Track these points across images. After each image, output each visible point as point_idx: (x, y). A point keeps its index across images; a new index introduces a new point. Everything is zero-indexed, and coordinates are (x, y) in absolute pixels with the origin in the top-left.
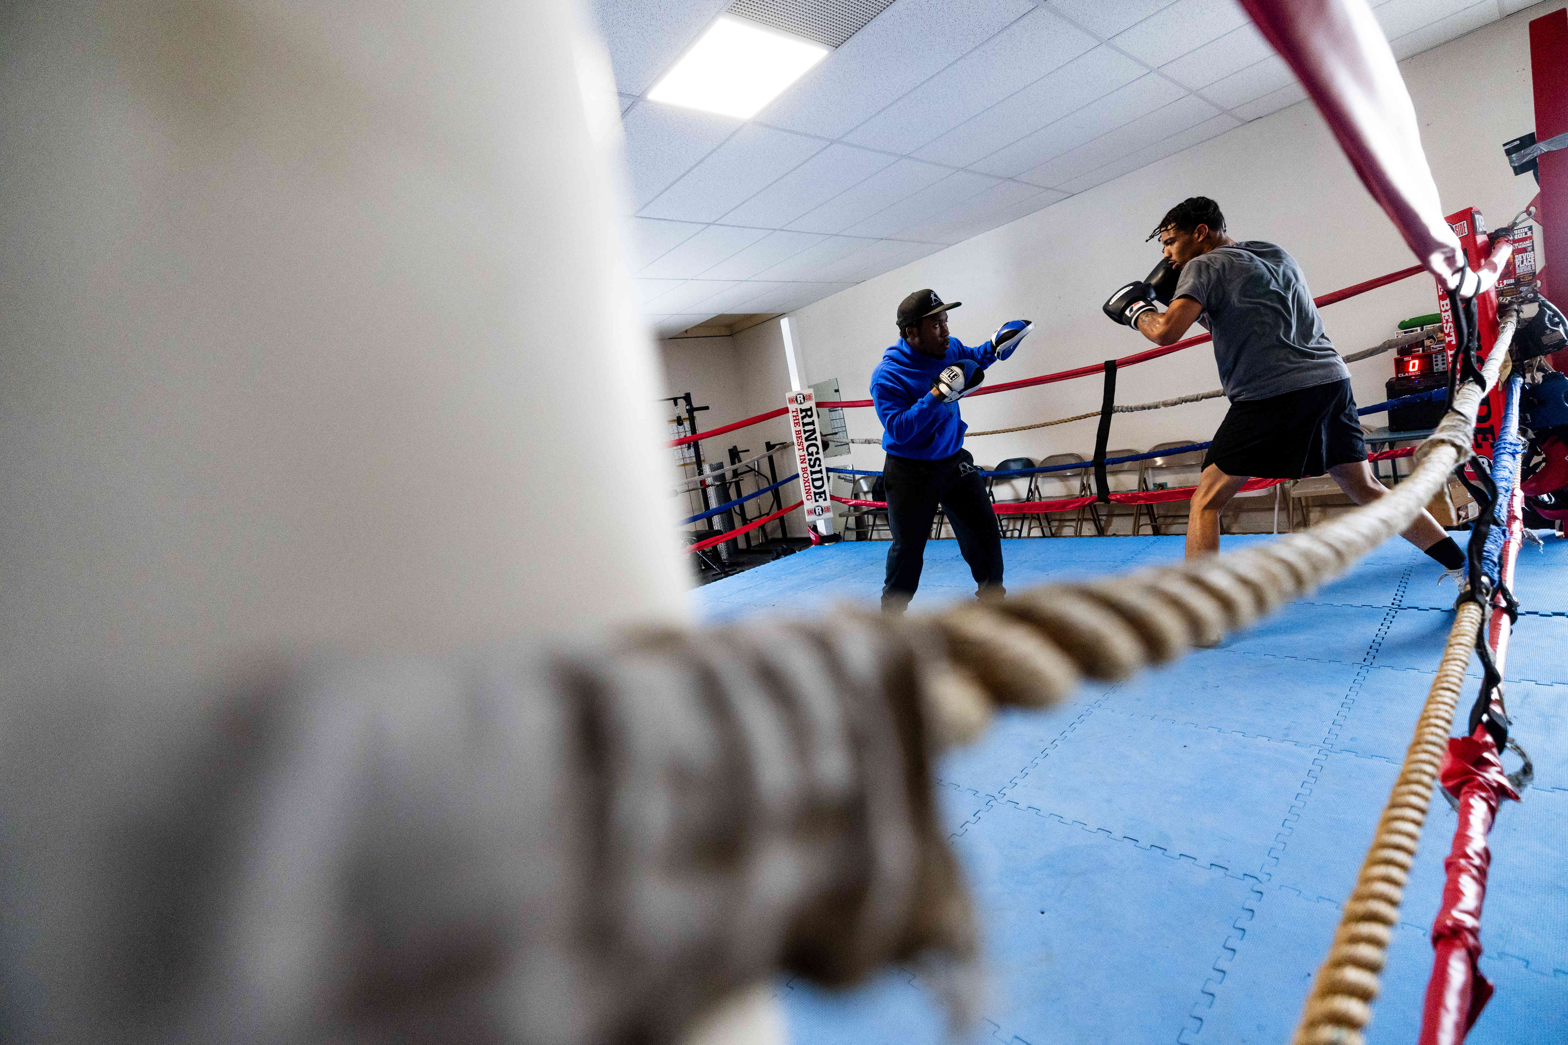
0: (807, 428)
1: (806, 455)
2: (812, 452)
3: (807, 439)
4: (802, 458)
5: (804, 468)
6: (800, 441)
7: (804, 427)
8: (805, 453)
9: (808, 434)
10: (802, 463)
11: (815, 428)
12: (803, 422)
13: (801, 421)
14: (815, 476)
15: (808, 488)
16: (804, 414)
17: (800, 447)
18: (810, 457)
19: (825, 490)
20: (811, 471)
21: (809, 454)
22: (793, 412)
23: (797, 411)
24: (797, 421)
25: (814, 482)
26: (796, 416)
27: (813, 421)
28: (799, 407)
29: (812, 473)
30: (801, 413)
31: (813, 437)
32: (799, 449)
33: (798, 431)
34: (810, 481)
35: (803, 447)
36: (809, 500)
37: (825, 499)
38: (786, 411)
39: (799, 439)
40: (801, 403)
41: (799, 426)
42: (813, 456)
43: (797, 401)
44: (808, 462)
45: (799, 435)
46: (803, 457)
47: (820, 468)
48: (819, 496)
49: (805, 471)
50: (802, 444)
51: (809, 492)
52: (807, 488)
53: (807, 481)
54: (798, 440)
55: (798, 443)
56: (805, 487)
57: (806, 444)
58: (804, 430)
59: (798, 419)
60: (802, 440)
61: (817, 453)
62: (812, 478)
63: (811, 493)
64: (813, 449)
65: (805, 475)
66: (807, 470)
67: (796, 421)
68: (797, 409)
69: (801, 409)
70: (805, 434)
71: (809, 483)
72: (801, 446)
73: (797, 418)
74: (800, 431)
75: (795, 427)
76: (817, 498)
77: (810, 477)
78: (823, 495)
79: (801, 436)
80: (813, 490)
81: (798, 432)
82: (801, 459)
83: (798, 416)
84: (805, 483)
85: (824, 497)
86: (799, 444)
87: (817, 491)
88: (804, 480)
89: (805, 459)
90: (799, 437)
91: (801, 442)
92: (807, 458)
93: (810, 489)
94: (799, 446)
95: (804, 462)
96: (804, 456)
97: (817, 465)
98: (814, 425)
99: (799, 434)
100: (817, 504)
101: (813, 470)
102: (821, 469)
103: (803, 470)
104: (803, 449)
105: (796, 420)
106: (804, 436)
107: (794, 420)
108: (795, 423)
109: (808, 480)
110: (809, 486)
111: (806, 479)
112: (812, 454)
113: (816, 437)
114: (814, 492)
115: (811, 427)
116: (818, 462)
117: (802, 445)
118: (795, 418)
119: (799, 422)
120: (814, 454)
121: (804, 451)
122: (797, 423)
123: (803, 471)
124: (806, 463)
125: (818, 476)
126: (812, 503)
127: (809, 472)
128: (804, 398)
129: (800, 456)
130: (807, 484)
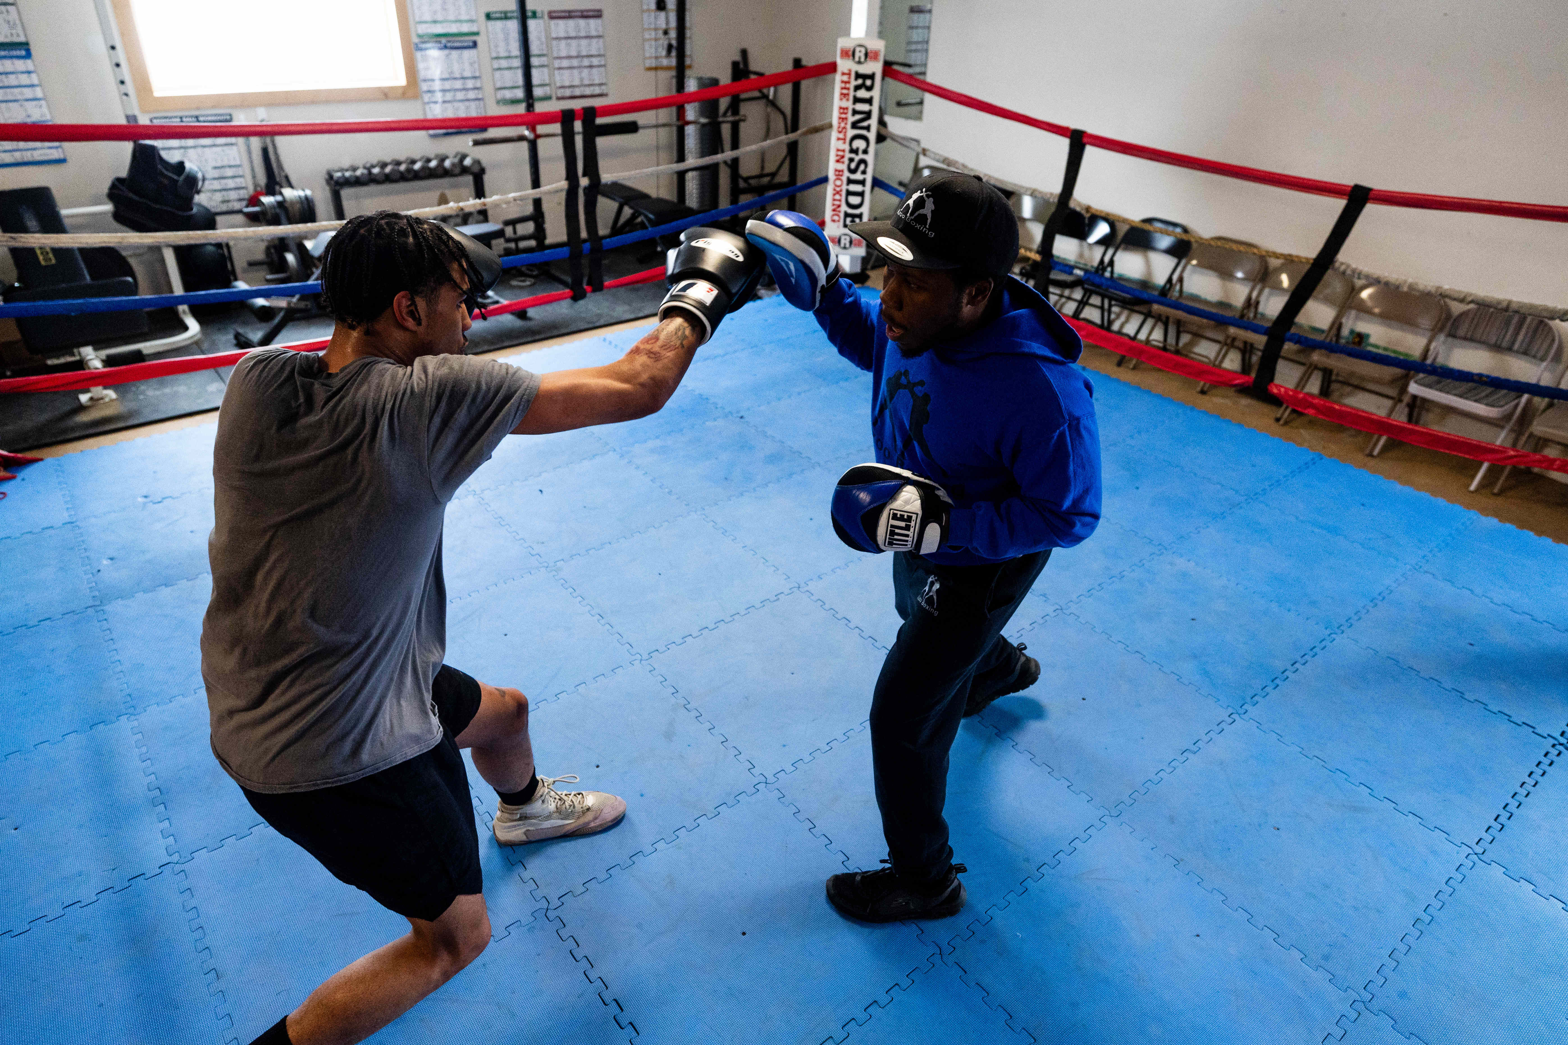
0: (860, 106)
1: (847, 151)
2: (858, 148)
3: (854, 125)
4: (840, 153)
5: (840, 171)
6: (843, 125)
7: (854, 103)
8: (847, 147)
9: (858, 117)
10: (838, 161)
11: (871, 110)
12: (854, 95)
13: (852, 93)
14: (853, 187)
15: (838, 203)
16: (860, 81)
17: (841, 136)
18: (853, 155)
19: (862, 213)
21: (852, 151)
22: (843, 74)
23: (849, 74)
24: (847, 91)
25: (849, 197)
26: (846, 82)
27: (872, 97)
28: (855, 68)
29: (850, 181)
30: (856, 79)
31: (865, 124)
32: (839, 139)
33: (844, 108)
34: (844, 193)
35: (845, 135)
36: (834, 221)
38: (834, 68)
39: (843, 121)
40: (859, 62)
41: (848, 100)
42: (857, 154)
43: (854, 57)
44: (847, 162)
45: (843, 116)
46: (842, 153)
47: (864, 176)
48: (851, 219)
49: (839, 175)
50: (845, 130)
51: (838, 210)
52: (835, 203)
53: (838, 192)
54: (839, 123)
55: (839, 127)
56: (834, 200)
57: (851, 133)
58: (853, 109)
59: (849, 89)
60: (846, 124)
61: (865, 152)
62: (847, 189)
63: (840, 212)
64: (860, 144)
65: (838, 183)
66: (842, 175)
67: (844, 91)
68: (850, 70)
69: (856, 72)
70: (853, 115)
71: (841, 195)
73: (848, 85)
74: (847, 108)
75: (841, 99)
76: (848, 222)
77: (844, 187)
78: (857, 220)
79: (846, 119)
80: (844, 208)
81: (843, 110)
82: (837, 156)
83: (849, 82)
84: (834, 195)
85: (857, 223)
86: (840, 130)
87: (850, 211)
88: (835, 190)
89: (843, 157)
90: (843, 118)
91: (844, 128)
92: (848, 155)
93: (839, 206)
94: (840, 132)
95: (842, 160)
96: (844, 151)
97: (859, 171)
98: (871, 105)
99: (844, 113)
100: (846, 230)
101: (853, 177)
104: (844, 139)
105: (845, 88)
106: (851, 119)
107: (842, 88)
108: (842, 94)
109: (841, 191)
110: (840, 200)
111: (838, 189)
112: (855, 151)
113: (869, 125)
114: (845, 212)
115: (864, 107)
116: (862, 167)
117: (845, 132)
118: (844, 85)
119: (848, 94)
120: (860, 152)
121: (845, 143)
122: (845, 94)
123: (837, 175)
124: (843, 163)
125: (857, 188)
126: (838, 227)
127: (844, 179)
128: (866, 55)
129: (838, 150)
130: (837, 197)
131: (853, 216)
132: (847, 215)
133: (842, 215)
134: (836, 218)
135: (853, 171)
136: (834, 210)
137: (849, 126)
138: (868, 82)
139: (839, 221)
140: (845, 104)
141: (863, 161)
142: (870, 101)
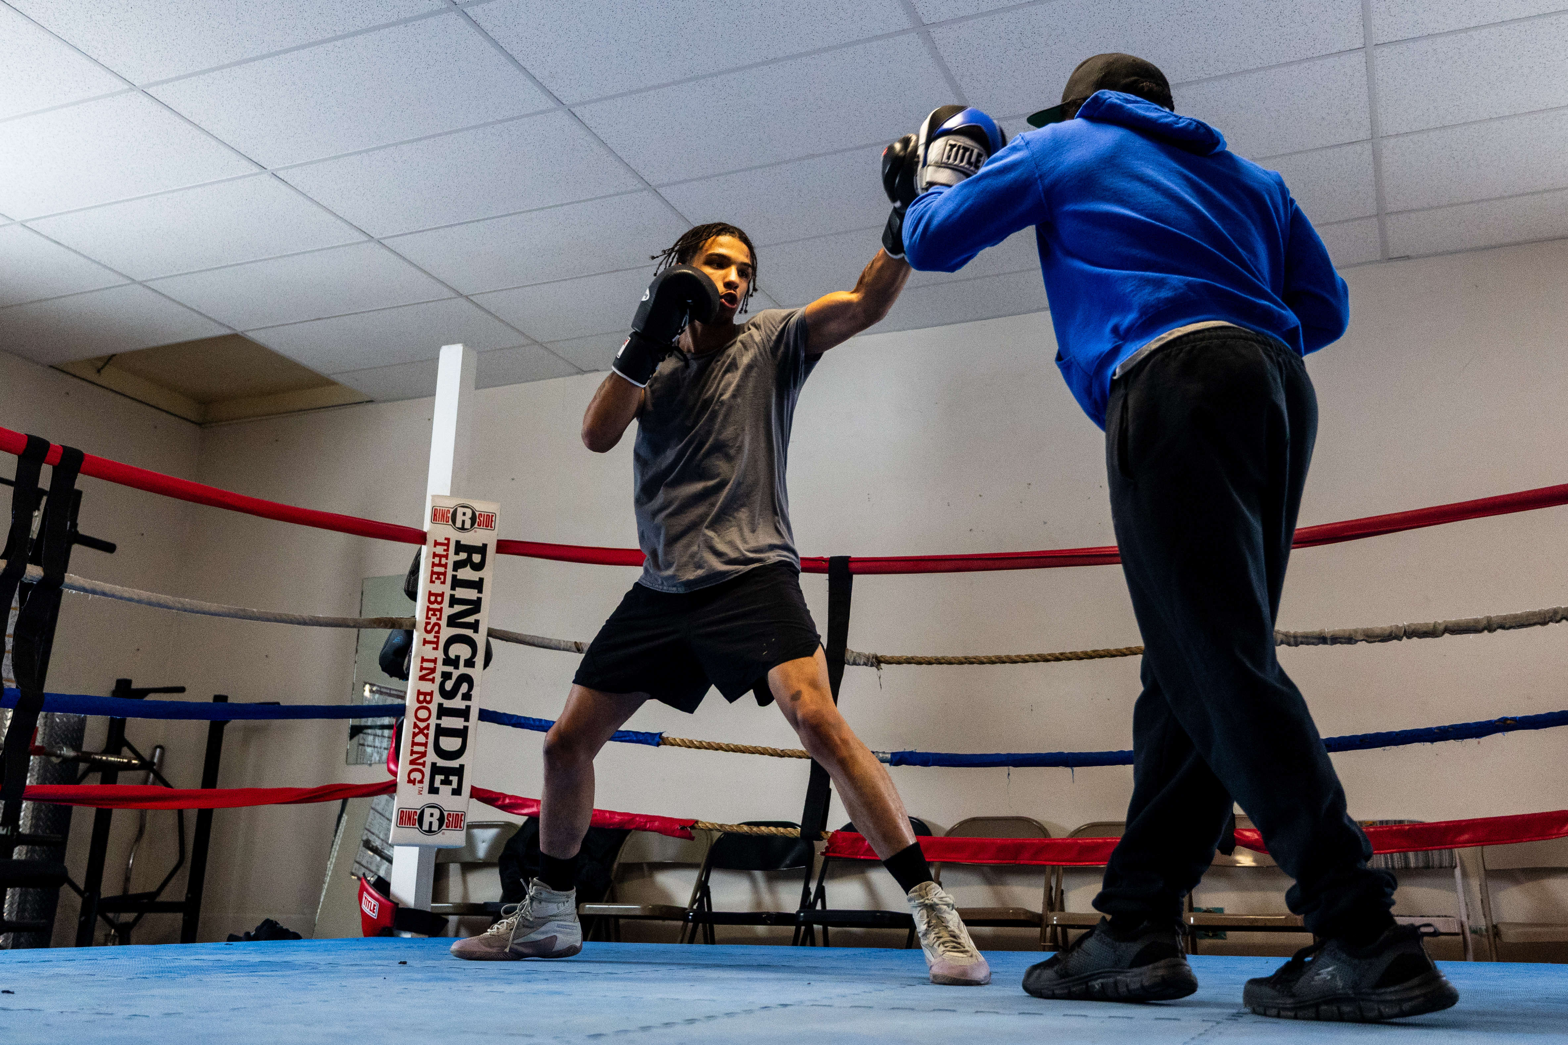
0: (461, 593)
1: (440, 662)
2: (458, 657)
3: (453, 621)
4: (426, 665)
5: (425, 694)
6: (433, 620)
7: (453, 588)
8: (440, 655)
9: (458, 608)
10: (422, 678)
11: (480, 599)
12: (454, 577)
13: (450, 573)
14: (448, 722)
15: (421, 749)
16: (463, 556)
17: (430, 637)
18: (449, 669)
19: (462, 767)
20: (440, 705)
21: (447, 661)
22: (436, 544)
23: (448, 545)
24: (442, 570)
25: (441, 738)
26: (440, 556)
27: (481, 580)
28: (455, 536)
29: (443, 712)
30: (457, 553)
31: (470, 619)
32: (425, 642)
33: (436, 595)
34: (432, 732)
35: (438, 638)
36: (411, 781)
37: (457, 792)
38: (420, 538)
39: (434, 615)
40: (463, 529)
41: (443, 583)
42: (457, 667)
43: (454, 522)
44: (438, 679)
45: (435, 606)
46: (431, 665)
47: (468, 703)
48: (443, 777)
49: (425, 700)
50: (436, 628)
51: (421, 761)
52: (416, 749)
53: (421, 731)
54: (428, 618)
55: (427, 624)
56: (414, 744)
57: (447, 632)
58: (452, 596)
59: (445, 566)
60: (440, 619)
61: (470, 663)
62: (438, 726)
63: (423, 764)
64: (461, 651)
65: (423, 714)
66: (430, 702)
67: (436, 569)
68: (448, 539)
69: (458, 543)
70: (451, 605)
71: (426, 736)
72: (433, 634)
73: (444, 561)
74: (442, 595)
75: (432, 582)
76: (437, 784)
77: (433, 721)
78: (454, 779)
79: (441, 610)
80: (431, 757)
81: (434, 597)
82: (422, 669)
83: (446, 557)
84: (415, 735)
85: (455, 785)
86: (429, 627)
87: (441, 763)
88: (416, 726)
89: (433, 670)
90: (434, 610)
91: (436, 624)
92: (441, 668)
93: (424, 754)
94: (428, 631)
95: (430, 677)
96: (435, 661)
97: (459, 695)
98: (480, 591)
99: (436, 601)
100: (433, 799)
101: (448, 704)
102: (468, 708)
103: (421, 698)
104: (437, 643)
105: (440, 565)
106: (448, 611)
107: (434, 565)
108: (433, 573)
109: (427, 727)
110: (425, 745)
111: (422, 725)
112: (452, 663)
113: (477, 622)
114: (434, 765)
115: (471, 594)
116: (464, 687)
117: (438, 632)
118: (437, 560)
119: (444, 574)
120: (462, 663)
121: (436, 649)
122: (439, 574)
123: (419, 701)
124: (433, 680)
125: (457, 723)
126: (420, 792)
127: (434, 707)
128: (473, 519)
129: (423, 660)
130: (420, 739)
131: (447, 772)
132: (436, 770)
133: (427, 770)
134: (417, 776)
135: (449, 695)
136: (412, 762)
137: (444, 622)
138: (477, 558)
139: (421, 782)
140: (438, 588)
141: (466, 679)
142: (478, 585)
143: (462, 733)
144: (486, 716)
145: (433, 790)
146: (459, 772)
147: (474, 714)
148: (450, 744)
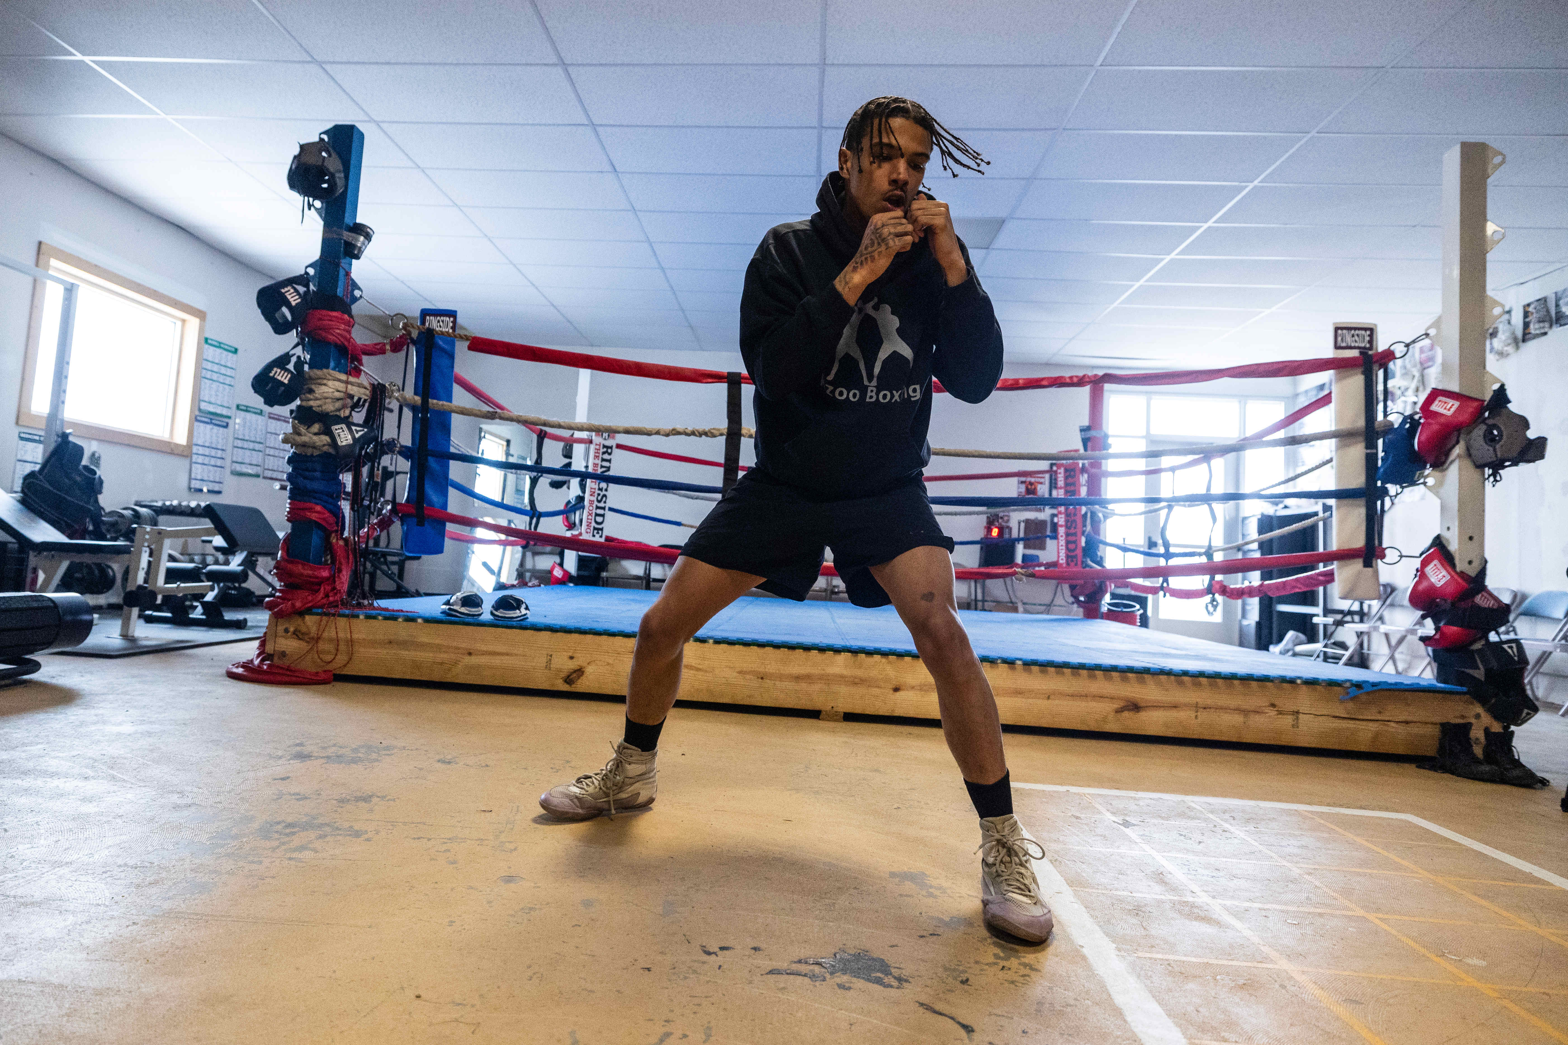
28: (603, 442)
30: (603, 448)
131: (598, 529)
132: (595, 529)
133: (592, 528)
134: (589, 530)
135: (599, 501)
136: (587, 525)
140: (597, 461)
141: (605, 496)
142: (609, 461)
143: (603, 516)
144: (611, 509)
145: (594, 536)
146: (602, 529)
147: (607, 509)
148: (599, 519)
